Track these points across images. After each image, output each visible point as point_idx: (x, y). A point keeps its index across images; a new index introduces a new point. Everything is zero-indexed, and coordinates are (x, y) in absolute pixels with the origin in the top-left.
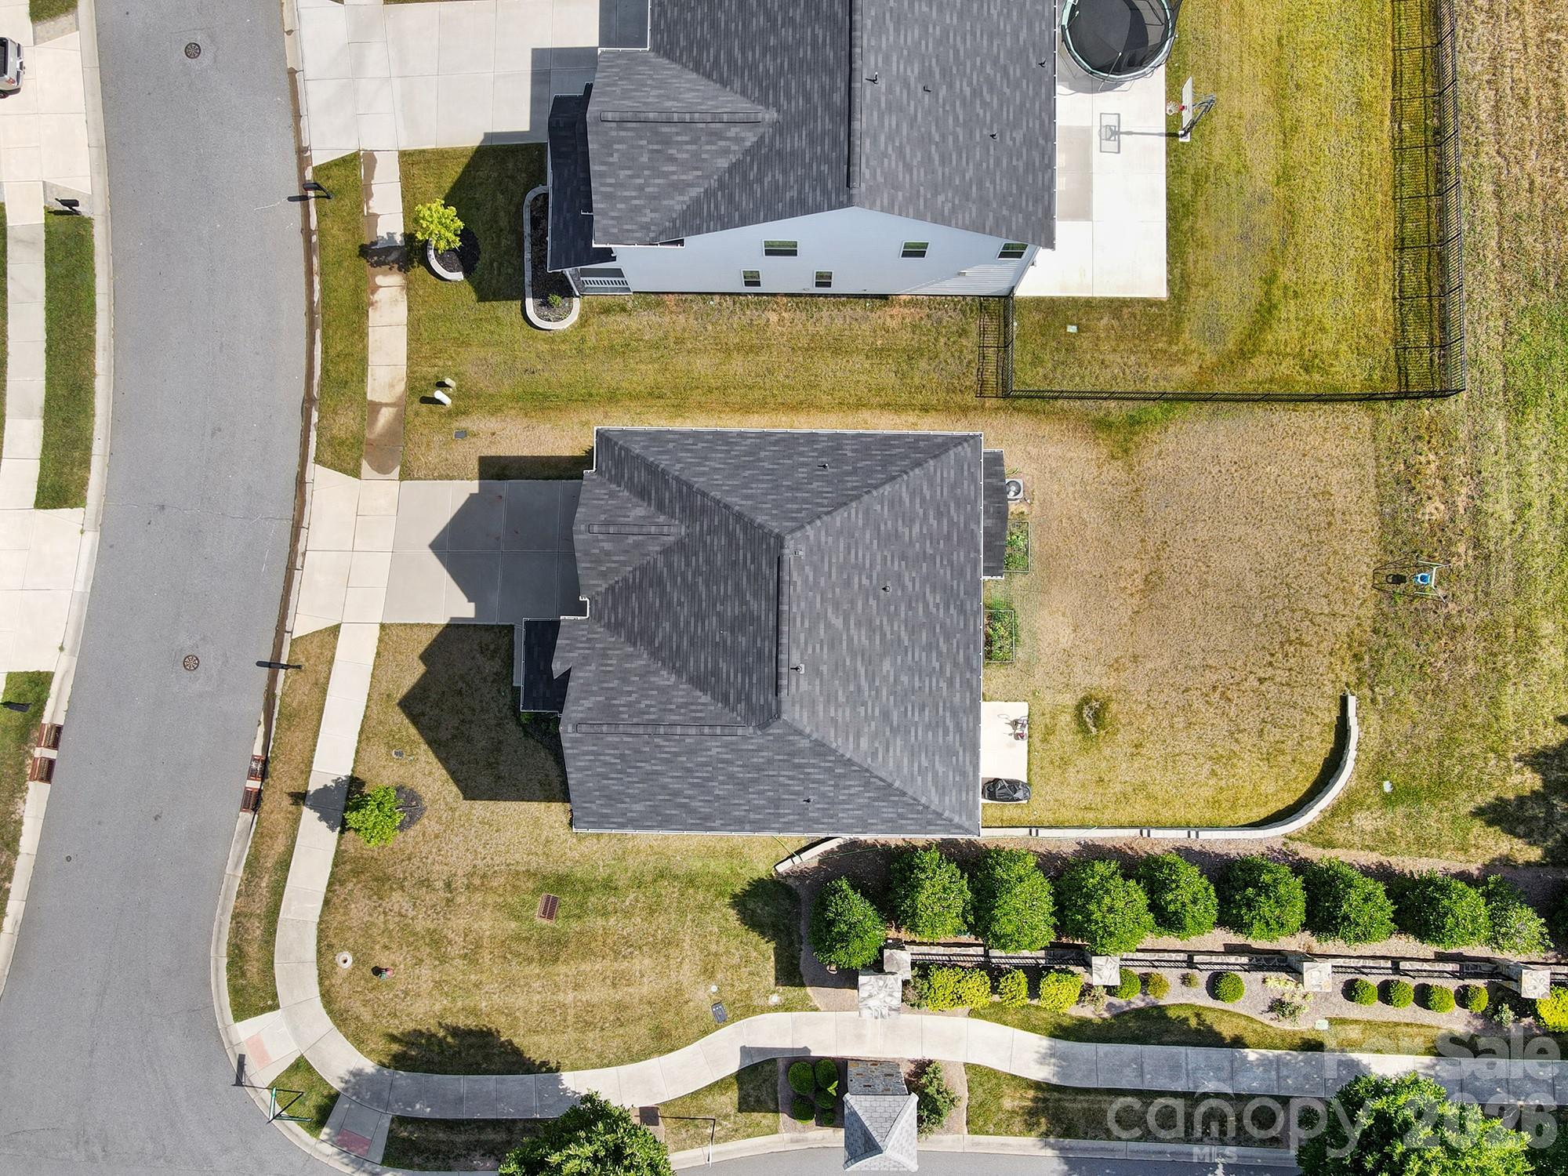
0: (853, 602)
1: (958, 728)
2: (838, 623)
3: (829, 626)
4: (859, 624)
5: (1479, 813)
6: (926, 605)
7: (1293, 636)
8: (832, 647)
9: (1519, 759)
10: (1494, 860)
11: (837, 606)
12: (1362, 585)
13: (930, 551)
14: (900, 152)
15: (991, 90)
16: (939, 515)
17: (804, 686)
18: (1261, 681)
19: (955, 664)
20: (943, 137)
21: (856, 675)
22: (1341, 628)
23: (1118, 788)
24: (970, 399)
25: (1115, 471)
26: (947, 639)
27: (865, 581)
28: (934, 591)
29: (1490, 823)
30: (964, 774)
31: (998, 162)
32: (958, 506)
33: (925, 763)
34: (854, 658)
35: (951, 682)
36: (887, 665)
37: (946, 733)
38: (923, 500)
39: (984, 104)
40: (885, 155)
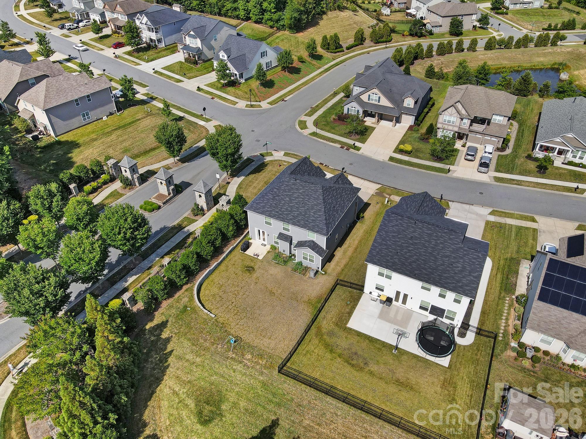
0: (303, 195)
1: (268, 211)
2: (301, 191)
3: (301, 189)
4: (298, 195)
5: (167, 321)
6: (295, 211)
7: (238, 314)
8: (297, 189)
9: (172, 336)
10: (154, 318)
11: (304, 192)
13: (306, 216)
14: (397, 225)
15: (409, 256)
16: (313, 220)
17: (292, 181)
18: (233, 303)
19: (280, 214)
20: (399, 238)
21: (289, 192)
26: (286, 214)
27: (306, 199)
28: (298, 214)
29: (163, 322)
30: (258, 209)
31: (391, 252)
32: (313, 225)
33: (265, 201)
34: (293, 193)
35: (277, 212)
36: (288, 199)
37: (268, 208)
38: (318, 217)
39: (406, 253)
40: (397, 221)
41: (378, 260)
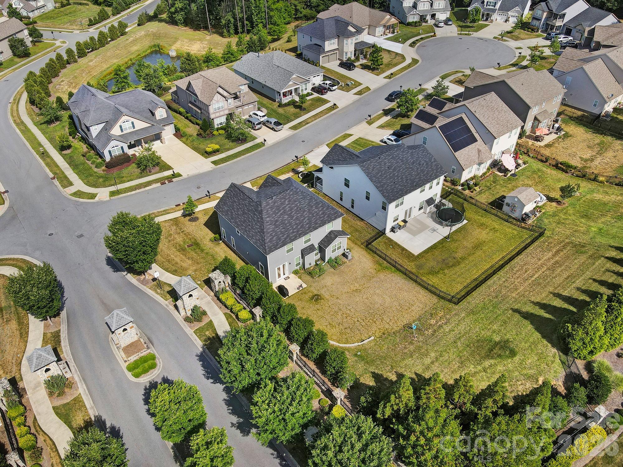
0: (293, 204)
1: (286, 239)
2: (287, 203)
3: (284, 201)
4: (289, 207)
5: (373, 373)
6: (304, 219)
7: (375, 320)
8: (281, 204)
9: (395, 372)
10: (365, 384)
11: (289, 201)
12: (401, 324)
13: (314, 215)
14: (374, 168)
15: (401, 179)
16: (323, 214)
17: (270, 202)
18: (358, 321)
19: (298, 231)
20: (384, 174)
21: (280, 211)
22: (387, 326)
23: (305, 312)
24: (359, 243)
25: (373, 271)
26: (301, 227)
27: (298, 204)
28: (308, 219)
29: (373, 377)
30: (277, 245)
31: (391, 186)
32: (327, 217)
33: (273, 234)
34: (283, 209)
35: (293, 232)
36: (286, 216)
37: (283, 236)
38: (323, 209)
39: (397, 178)
40: (371, 166)
41: (393, 196)
